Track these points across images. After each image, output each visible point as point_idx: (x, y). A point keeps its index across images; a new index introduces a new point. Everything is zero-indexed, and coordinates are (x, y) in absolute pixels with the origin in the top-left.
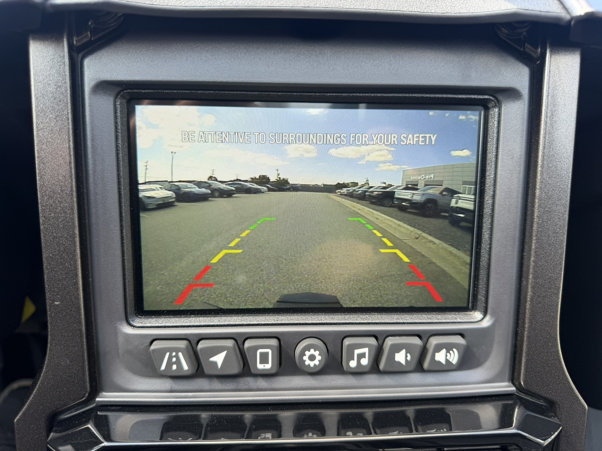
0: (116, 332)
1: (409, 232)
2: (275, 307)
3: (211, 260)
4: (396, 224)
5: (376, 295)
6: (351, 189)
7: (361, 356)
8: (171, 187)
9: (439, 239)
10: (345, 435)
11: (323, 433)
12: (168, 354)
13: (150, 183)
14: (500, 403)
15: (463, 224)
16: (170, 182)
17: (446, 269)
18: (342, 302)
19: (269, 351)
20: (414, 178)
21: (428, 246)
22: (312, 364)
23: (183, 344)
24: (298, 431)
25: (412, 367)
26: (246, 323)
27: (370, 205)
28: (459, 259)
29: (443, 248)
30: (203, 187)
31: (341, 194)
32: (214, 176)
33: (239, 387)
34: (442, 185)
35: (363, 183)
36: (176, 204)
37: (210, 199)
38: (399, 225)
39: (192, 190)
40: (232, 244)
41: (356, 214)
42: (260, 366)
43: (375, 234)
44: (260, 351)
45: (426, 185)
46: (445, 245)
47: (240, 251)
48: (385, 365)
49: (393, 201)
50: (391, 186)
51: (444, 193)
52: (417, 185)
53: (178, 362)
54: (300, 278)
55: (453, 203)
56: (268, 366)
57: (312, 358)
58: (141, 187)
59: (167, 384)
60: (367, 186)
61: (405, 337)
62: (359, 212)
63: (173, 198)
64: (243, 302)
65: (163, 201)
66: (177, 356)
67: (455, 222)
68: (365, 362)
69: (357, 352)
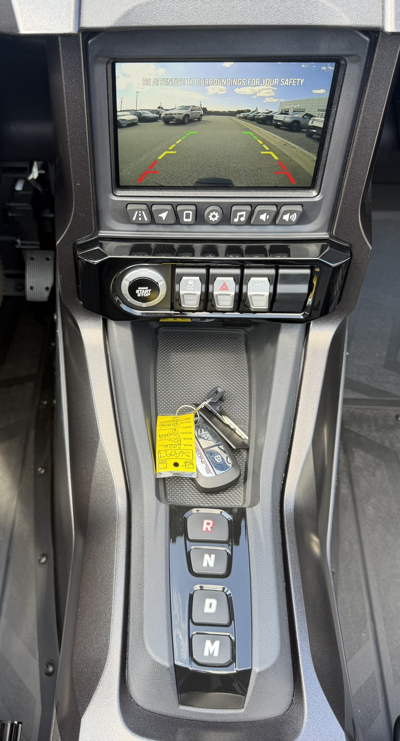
0: (108, 199)
1: (280, 141)
2: (194, 186)
3: (158, 157)
4: (272, 136)
5: (256, 179)
6: (246, 114)
7: (241, 216)
8: (136, 113)
9: (298, 145)
10: (229, 257)
11: (217, 255)
12: (137, 212)
13: (123, 111)
14: (320, 244)
15: (315, 136)
16: (135, 110)
17: (301, 164)
18: (234, 183)
19: (191, 212)
20: (287, 107)
21: (291, 150)
22: (213, 220)
23: (144, 207)
24: (203, 253)
25: (269, 222)
26: (178, 196)
27: (257, 124)
28: (309, 158)
29: (300, 151)
30: (154, 113)
31: (239, 117)
32: (161, 106)
33: (173, 230)
34: (304, 112)
35: (254, 110)
36: (139, 123)
37: (158, 120)
38: (274, 137)
39: (148, 115)
40: (171, 148)
41: (248, 130)
42: (185, 220)
43: (259, 142)
44: (185, 212)
45: (294, 112)
46: (302, 149)
47: (175, 152)
48: (254, 222)
49: (272, 121)
50: (271, 112)
51: (305, 117)
52: (288, 112)
53: (142, 216)
54: (210, 169)
55: (310, 124)
56: (190, 220)
57: (214, 216)
58: (118, 114)
59: (135, 227)
60: (256, 112)
61: (268, 206)
62: (250, 128)
63: (137, 120)
64: (176, 182)
65: (131, 122)
66: (142, 213)
67: (310, 135)
68: (243, 219)
69: (239, 214)
